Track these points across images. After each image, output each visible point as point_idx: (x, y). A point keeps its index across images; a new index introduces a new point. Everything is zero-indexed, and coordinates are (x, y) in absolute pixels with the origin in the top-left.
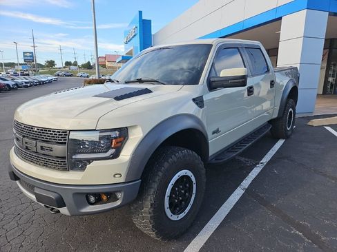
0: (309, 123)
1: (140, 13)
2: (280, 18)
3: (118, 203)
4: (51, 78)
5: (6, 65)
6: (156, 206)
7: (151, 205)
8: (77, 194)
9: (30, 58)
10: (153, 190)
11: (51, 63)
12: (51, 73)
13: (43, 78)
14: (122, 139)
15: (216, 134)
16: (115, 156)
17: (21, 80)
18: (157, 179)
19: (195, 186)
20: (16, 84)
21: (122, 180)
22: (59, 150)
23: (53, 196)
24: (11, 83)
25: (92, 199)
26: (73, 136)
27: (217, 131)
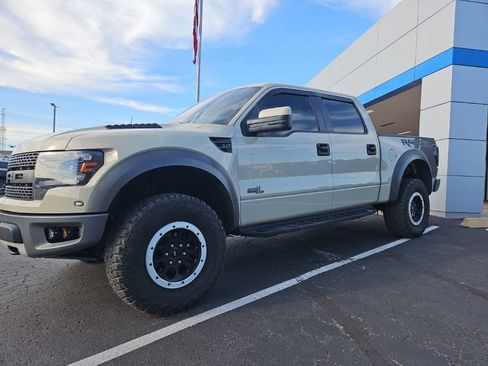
0: (462, 224)
3: (77, 241)
6: (127, 253)
7: (121, 250)
8: (35, 225)
10: (125, 232)
14: (95, 164)
15: (254, 194)
16: (84, 182)
18: (134, 219)
19: (204, 251)
21: (83, 210)
23: (11, 228)
25: (52, 234)
27: (256, 190)
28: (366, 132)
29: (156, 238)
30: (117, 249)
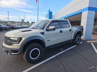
0: (87, 42)
1: (49, 10)
2: (82, 13)
3: (18, 53)
4: (27, 26)
5: (17, 22)
8: (11, 50)
9: (23, 21)
11: (28, 22)
12: (28, 25)
13: (25, 26)
14: (20, 40)
15: (48, 41)
16: (19, 43)
17: (19, 26)
18: (27, 49)
20: (18, 27)
21: (19, 48)
22: (9, 41)
23: (6, 50)
24: (17, 27)
25: (14, 52)
26: (11, 38)
27: (49, 41)
28: (69, 27)
29: (31, 51)
30: (25, 54)
